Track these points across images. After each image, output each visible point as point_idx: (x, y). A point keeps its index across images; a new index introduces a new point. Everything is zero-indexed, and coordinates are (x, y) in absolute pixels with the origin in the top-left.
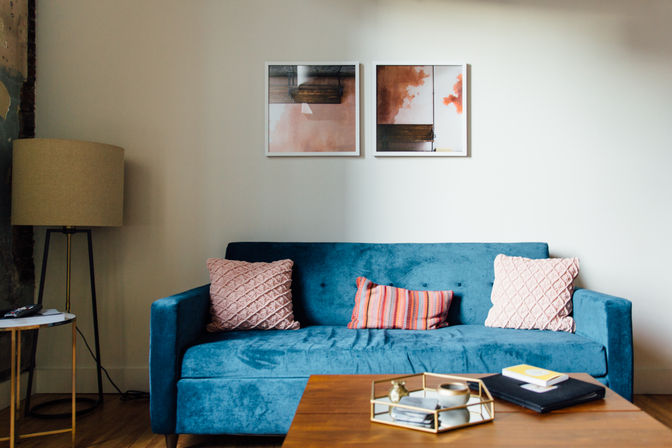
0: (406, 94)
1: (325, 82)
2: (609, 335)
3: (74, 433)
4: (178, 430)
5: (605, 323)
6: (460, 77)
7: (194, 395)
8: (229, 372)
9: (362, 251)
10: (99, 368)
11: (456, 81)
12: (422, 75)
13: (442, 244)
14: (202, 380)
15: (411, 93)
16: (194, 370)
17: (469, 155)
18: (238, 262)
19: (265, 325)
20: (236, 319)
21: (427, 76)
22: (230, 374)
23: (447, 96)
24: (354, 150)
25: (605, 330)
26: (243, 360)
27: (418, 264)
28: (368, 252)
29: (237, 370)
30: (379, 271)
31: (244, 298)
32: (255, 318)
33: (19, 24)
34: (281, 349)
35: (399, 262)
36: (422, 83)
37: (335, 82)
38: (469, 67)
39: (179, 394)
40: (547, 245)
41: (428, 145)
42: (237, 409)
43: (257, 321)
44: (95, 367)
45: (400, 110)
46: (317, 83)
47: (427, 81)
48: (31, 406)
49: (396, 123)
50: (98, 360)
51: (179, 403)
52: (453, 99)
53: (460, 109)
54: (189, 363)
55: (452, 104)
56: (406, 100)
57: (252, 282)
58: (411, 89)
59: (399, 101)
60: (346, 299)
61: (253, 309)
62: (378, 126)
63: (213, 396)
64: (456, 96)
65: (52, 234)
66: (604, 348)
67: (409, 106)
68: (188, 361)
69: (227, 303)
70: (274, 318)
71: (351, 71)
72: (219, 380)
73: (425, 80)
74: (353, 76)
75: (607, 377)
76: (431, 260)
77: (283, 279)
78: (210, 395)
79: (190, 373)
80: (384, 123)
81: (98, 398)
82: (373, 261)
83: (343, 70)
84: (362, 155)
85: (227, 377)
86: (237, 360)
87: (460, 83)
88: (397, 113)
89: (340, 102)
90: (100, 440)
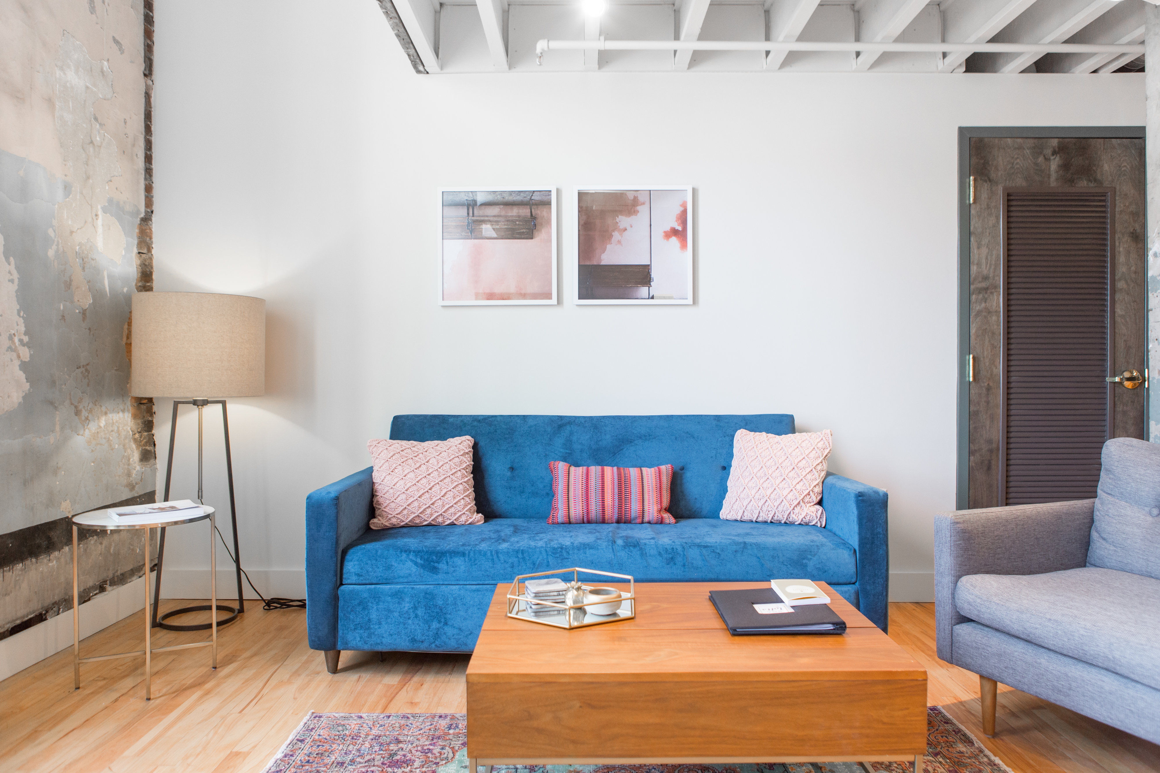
0: (616, 227)
1: (514, 212)
2: (860, 534)
3: (215, 646)
4: (339, 646)
5: (856, 519)
6: (684, 206)
7: (359, 604)
8: (399, 577)
9: (560, 427)
10: (239, 569)
11: (678, 210)
12: (635, 202)
13: (660, 417)
14: (368, 586)
15: (622, 226)
16: (358, 575)
17: (695, 301)
18: (404, 443)
19: (440, 520)
20: (405, 512)
21: (644, 204)
22: (401, 580)
23: (668, 229)
24: (551, 298)
25: (855, 528)
26: (416, 564)
27: (631, 442)
28: (568, 428)
29: (410, 575)
30: (582, 451)
31: (415, 488)
32: (429, 511)
33: (134, 145)
34: (461, 549)
35: (607, 439)
36: (636, 212)
37: (525, 212)
38: (695, 191)
39: (341, 603)
40: (792, 417)
41: (644, 291)
42: (410, 621)
43: (432, 515)
44: (234, 569)
45: (609, 247)
46: (503, 213)
47: (643, 210)
48: (160, 614)
49: (603, 263)
50: (237, 561)
51: (341, 614)
52: (674, 232)
53: (684, 245)
54: (351, 566)
55: (674, 240)
56: (616, 235)
57: (424, 467)
58: (623, 221)
59: (606, 236)
60: (541, 486)
61: (426, 500)
62: (580, 267)
63: (381, 606)
64: (680, 228)
65: (180, 406)
66: (855, 551)
67: (619, 242)
68: (351, 563)
69: (394, 494)
70: (452, 510)
71: (545, 199)
72: (388, 586)
73: (639, 208)
74: (548, 204)
75: (857, 584)
76: (647, 437)
77: (461, 463)
78: (377, 604)
79: (354, 579)
80: (588, 263)
81: (236, 606)
82: (574, 438)
83: (536, 197)
84: (559, 301)
85: (397, 583)
86: (409, 564)
87: (684, 212)
88: (604, 251)
89: (532, 238)
90: (247, 654)
